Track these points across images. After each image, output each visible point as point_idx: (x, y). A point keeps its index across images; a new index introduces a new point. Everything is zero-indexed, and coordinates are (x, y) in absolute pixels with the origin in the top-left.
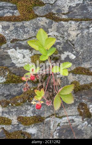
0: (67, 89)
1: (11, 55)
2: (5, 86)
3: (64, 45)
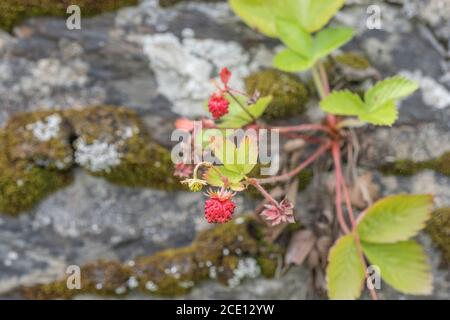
1: (157, 58)
2: (118, 198)
3: (404, 43)
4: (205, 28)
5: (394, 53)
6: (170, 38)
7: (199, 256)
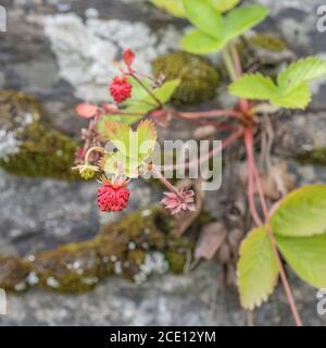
0: (314, 210)
4: (110, 8)
6: (72, 19)
7: (103, 251)
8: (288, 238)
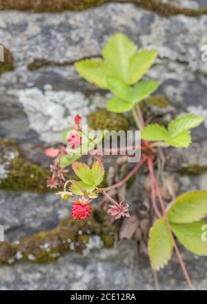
1: (28, 105)
2: (6, 199)
3: (190, 88)
4: (59, 84)
5: (184, 95)
6: (36, 91)
7: (62, 236)
8: (176, 224)
